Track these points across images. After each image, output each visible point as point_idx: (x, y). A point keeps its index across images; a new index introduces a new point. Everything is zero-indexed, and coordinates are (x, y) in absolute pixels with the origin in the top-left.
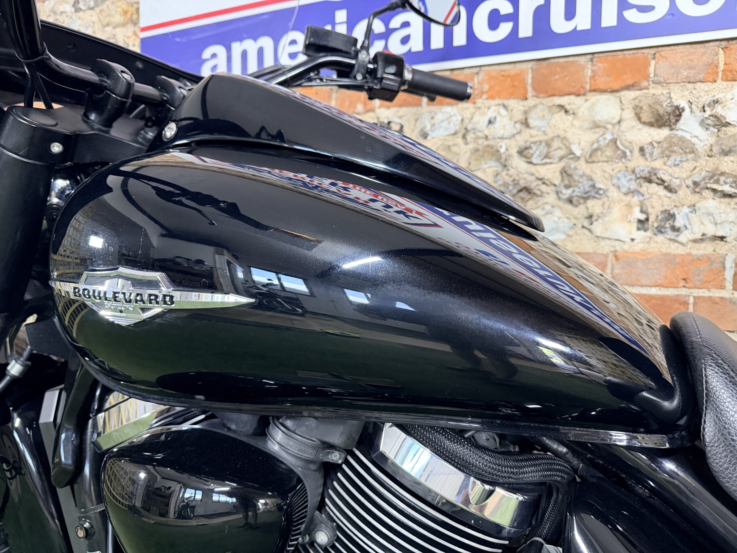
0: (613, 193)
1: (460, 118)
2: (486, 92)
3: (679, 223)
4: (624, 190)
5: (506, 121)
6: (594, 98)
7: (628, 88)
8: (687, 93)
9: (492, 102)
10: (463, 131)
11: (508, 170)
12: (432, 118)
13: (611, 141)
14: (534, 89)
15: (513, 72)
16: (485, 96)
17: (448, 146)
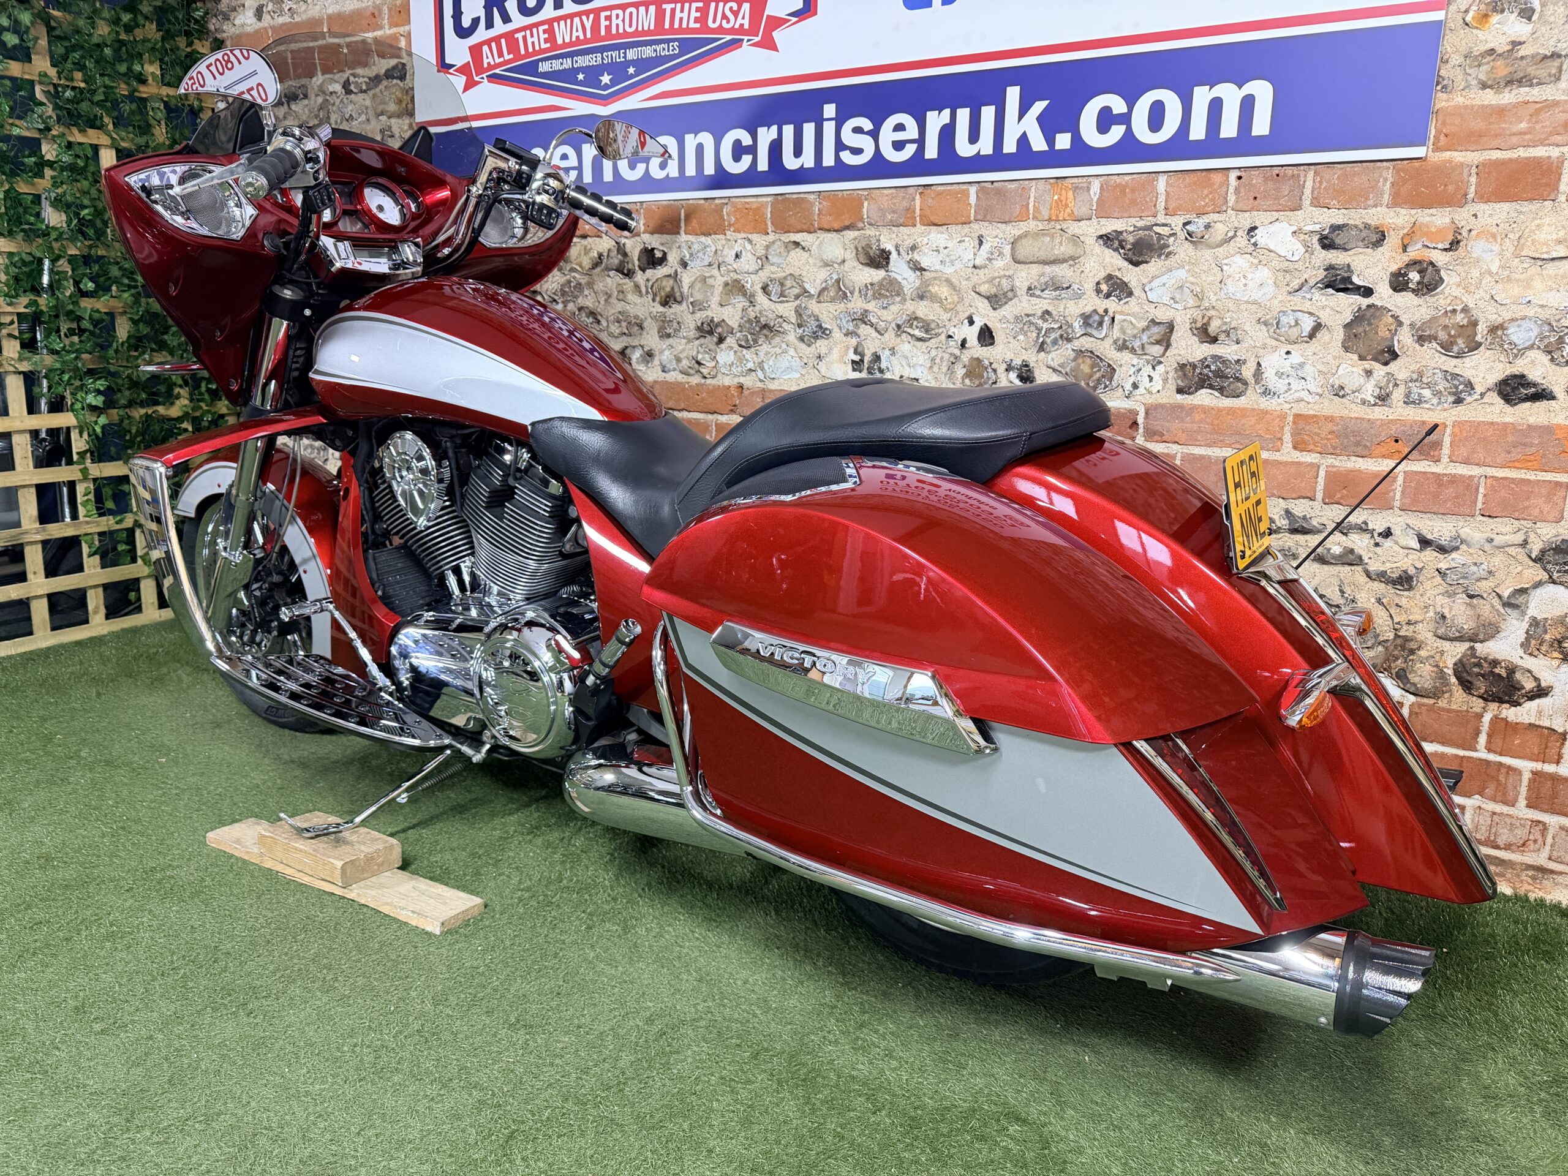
0: (837, 335)
2: (734, 224)
3: (883, 365)
4: (844, 331)
5: (749, 254)
6: (822, 236)
7: (847, 228)
8: (894, 236)
9: (738, 235)
10: (717, 263)
13: (836, 280)
14: (773, 224)
15: (755, 206)
16: (732, 229)
17: (705, 277)
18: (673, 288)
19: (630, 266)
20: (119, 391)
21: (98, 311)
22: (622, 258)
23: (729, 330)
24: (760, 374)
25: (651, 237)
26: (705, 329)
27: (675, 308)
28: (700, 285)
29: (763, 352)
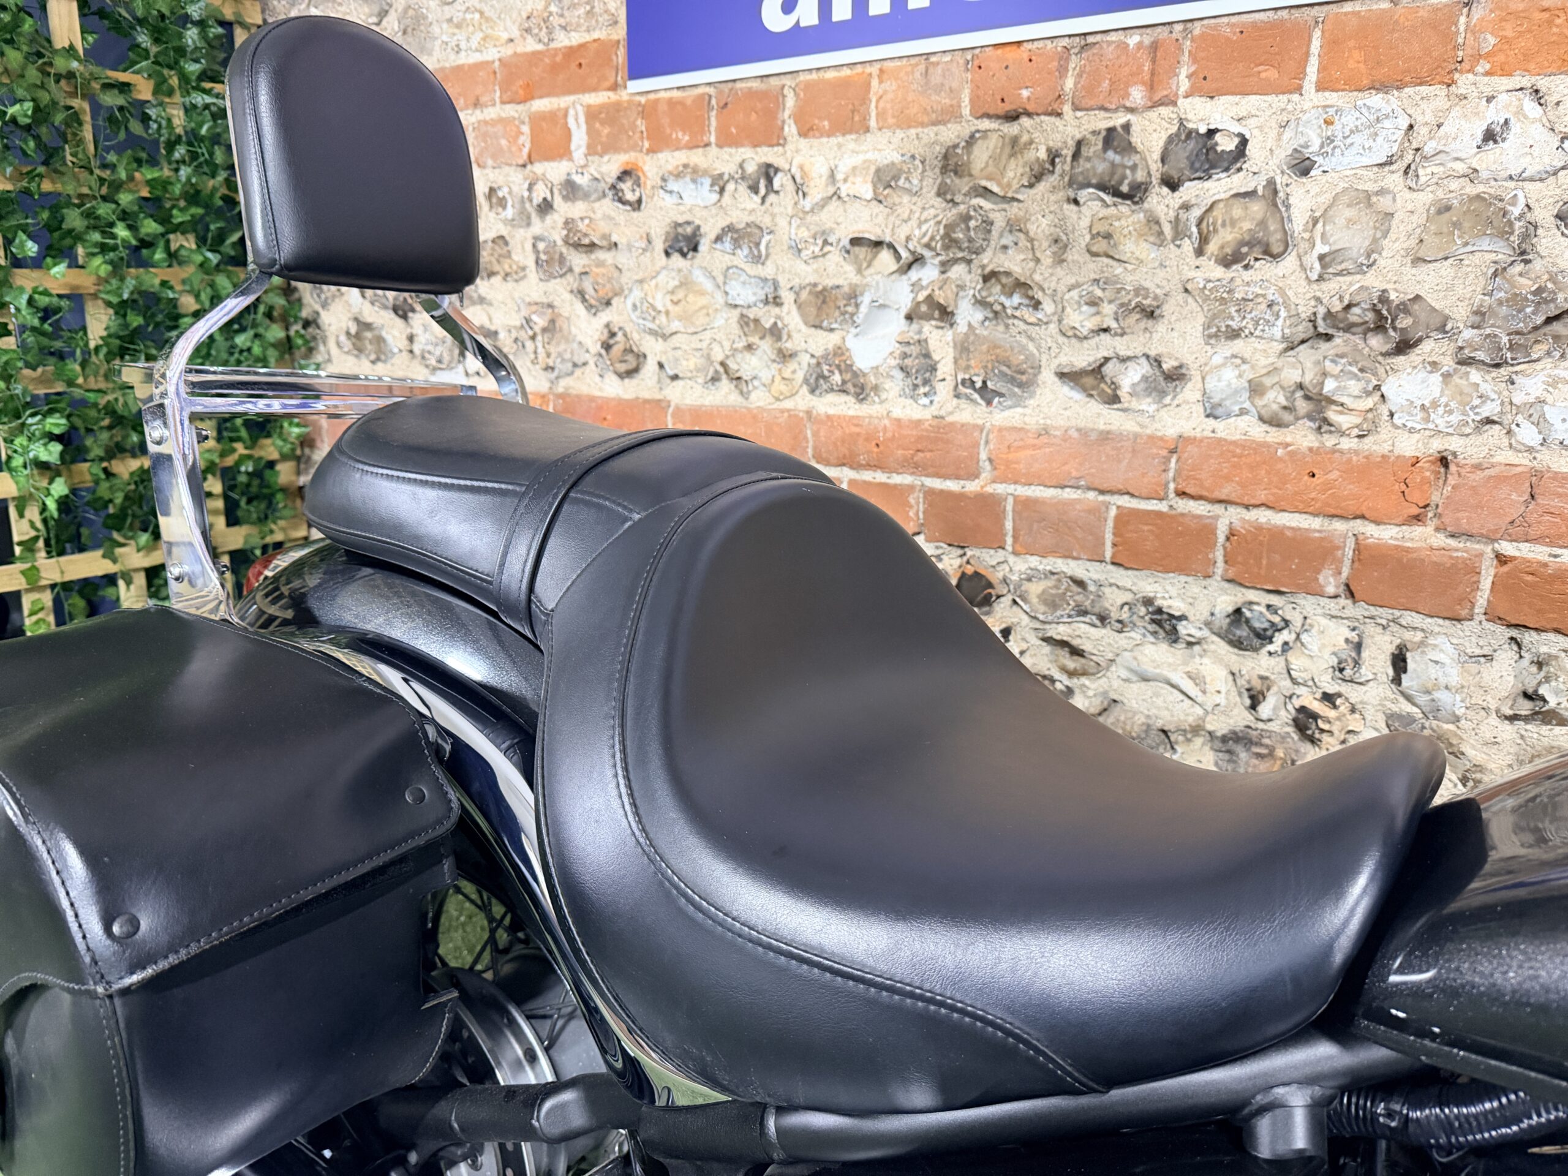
1: (1405, 126)
2: (1488, 56)
5: (1538, 133)
9: (1502, 83)
10: (1409, 157)
11: (1527, 262)
12: (1328, 123)
16: (1483, 66)
17: (1368, 196)
18: (1262, 223)
19: (1140, 176)
20: (89, 431)
21: (46, 293)
22: (1117, 159)
23: (1436, 321)
24: (1528, 434)
25: (1210, 104)
26: (1353, 319)
27: (1264, 270)
28: (1349, 213)
29: (1542, 377)
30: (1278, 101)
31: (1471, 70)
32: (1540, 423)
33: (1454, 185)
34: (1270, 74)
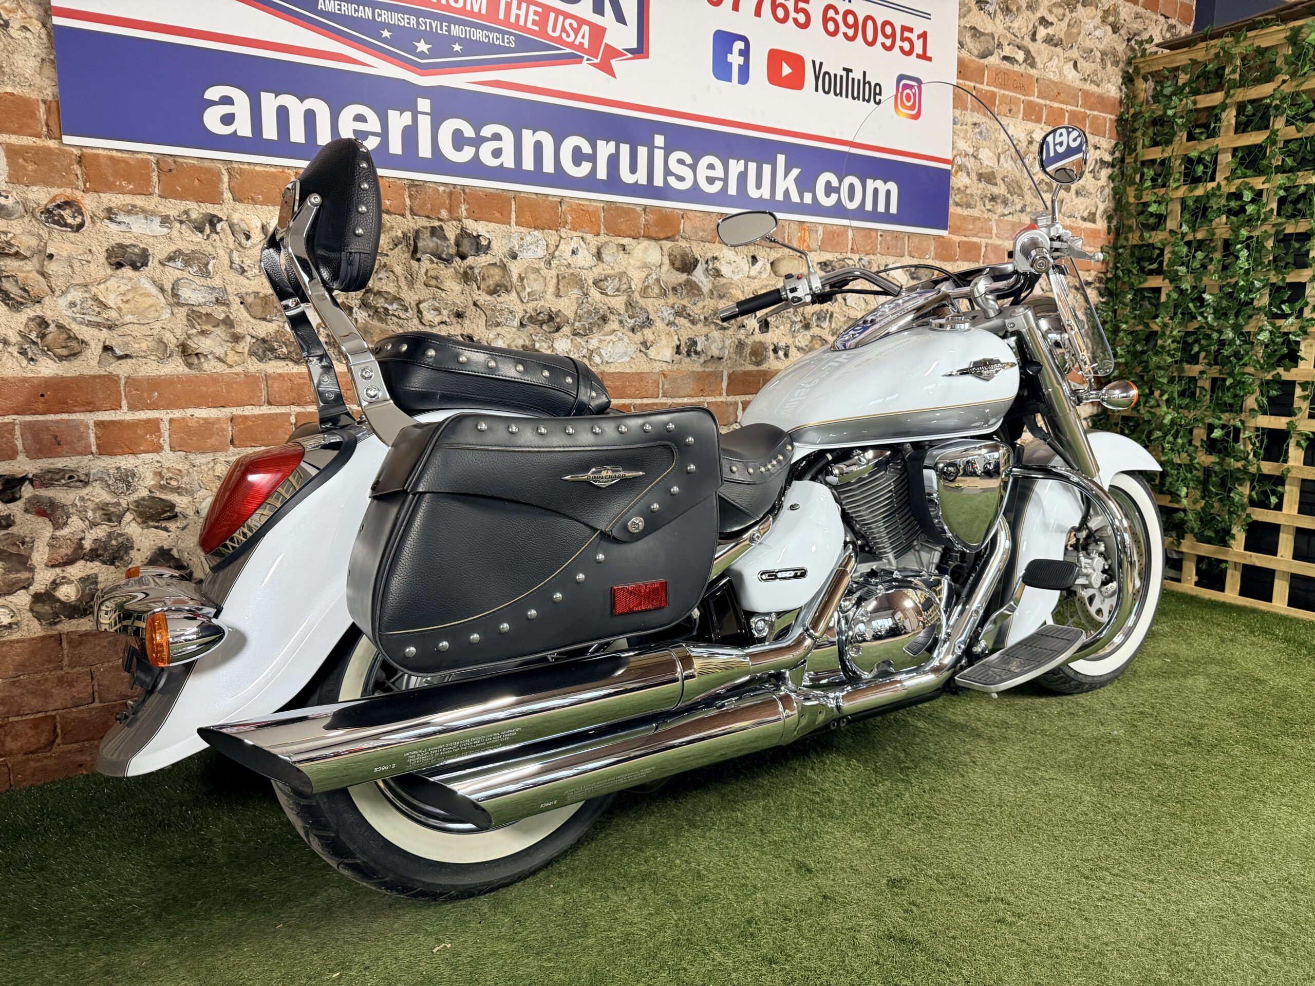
0: (660, 324)
1: (546, 244)
2: (569, 223)
3: (699, 349)
4: (666, 322)
6: (646, 243)
7: (667, 239)
8: (702, 249)
9: (574, 234)
10: (547, 256)
11: (587, 297)
13: (656, 280)
14: (605, 227)
15: (591, 209)
18: (502, 277)
19: (449, 251)
22: (439, 242)
23: (566, 320)
24: (597, 359)
25: (476, 223)
26: (540, 318)
27: (504, 297)
28: (534, 276)
29: (596, 339)
30: (504, 227)
31: (564, 227)
32: (600, 355)
33: (562, 269)
34: (498, 215)
